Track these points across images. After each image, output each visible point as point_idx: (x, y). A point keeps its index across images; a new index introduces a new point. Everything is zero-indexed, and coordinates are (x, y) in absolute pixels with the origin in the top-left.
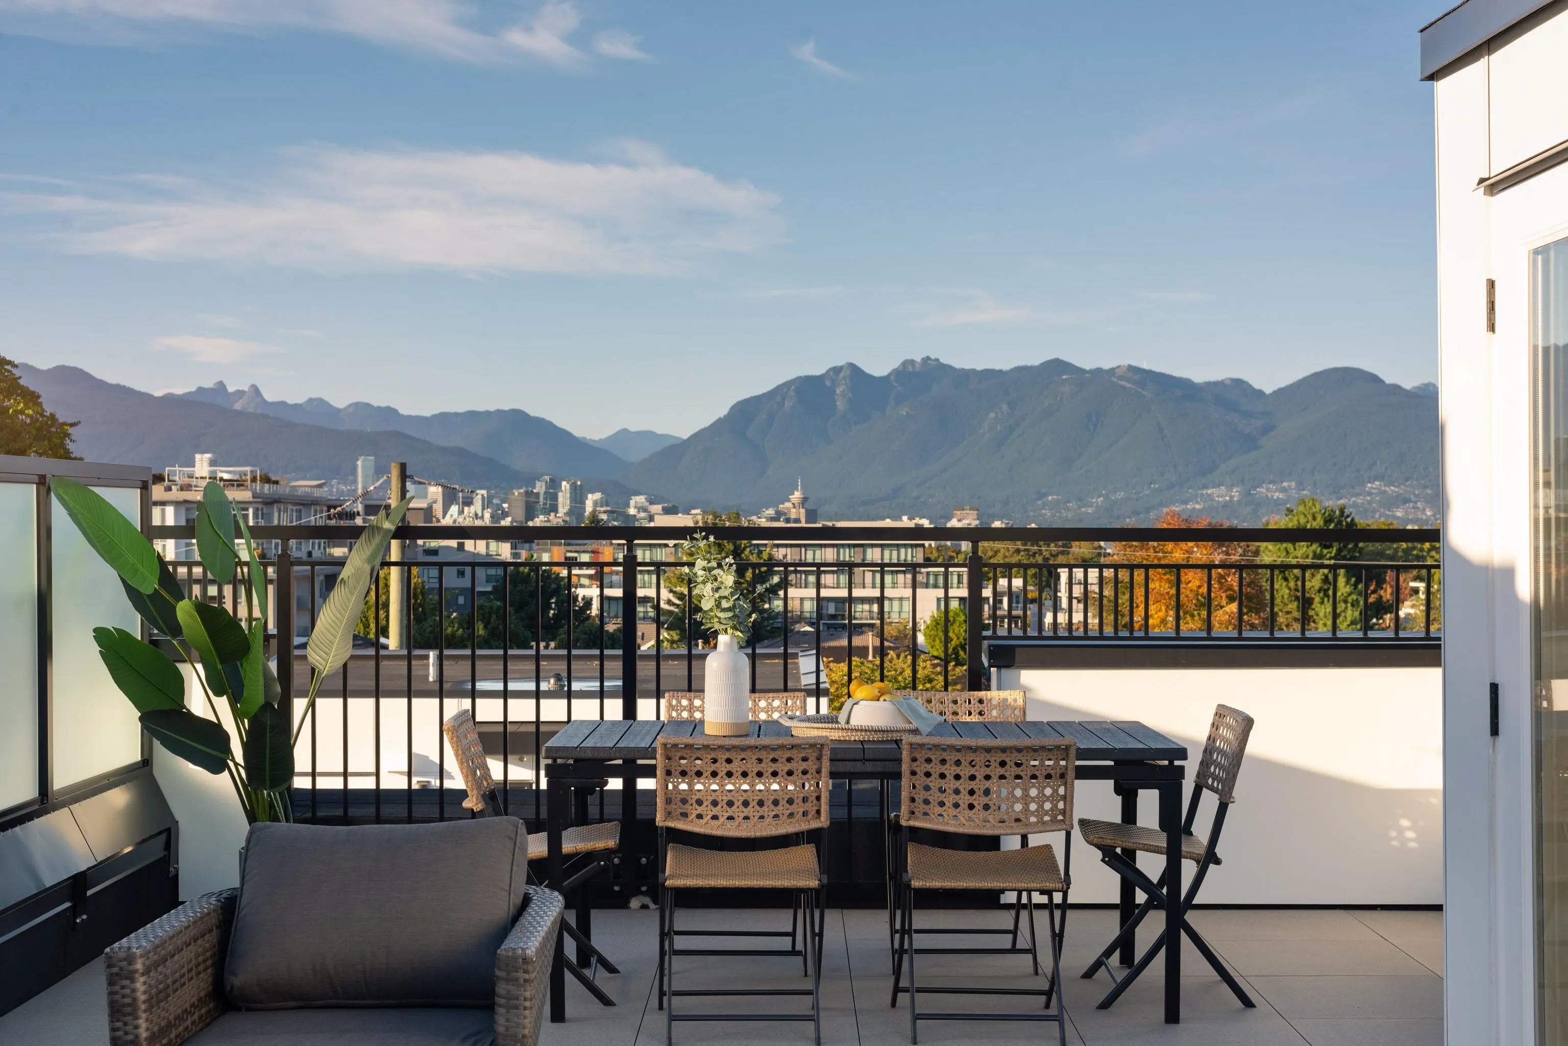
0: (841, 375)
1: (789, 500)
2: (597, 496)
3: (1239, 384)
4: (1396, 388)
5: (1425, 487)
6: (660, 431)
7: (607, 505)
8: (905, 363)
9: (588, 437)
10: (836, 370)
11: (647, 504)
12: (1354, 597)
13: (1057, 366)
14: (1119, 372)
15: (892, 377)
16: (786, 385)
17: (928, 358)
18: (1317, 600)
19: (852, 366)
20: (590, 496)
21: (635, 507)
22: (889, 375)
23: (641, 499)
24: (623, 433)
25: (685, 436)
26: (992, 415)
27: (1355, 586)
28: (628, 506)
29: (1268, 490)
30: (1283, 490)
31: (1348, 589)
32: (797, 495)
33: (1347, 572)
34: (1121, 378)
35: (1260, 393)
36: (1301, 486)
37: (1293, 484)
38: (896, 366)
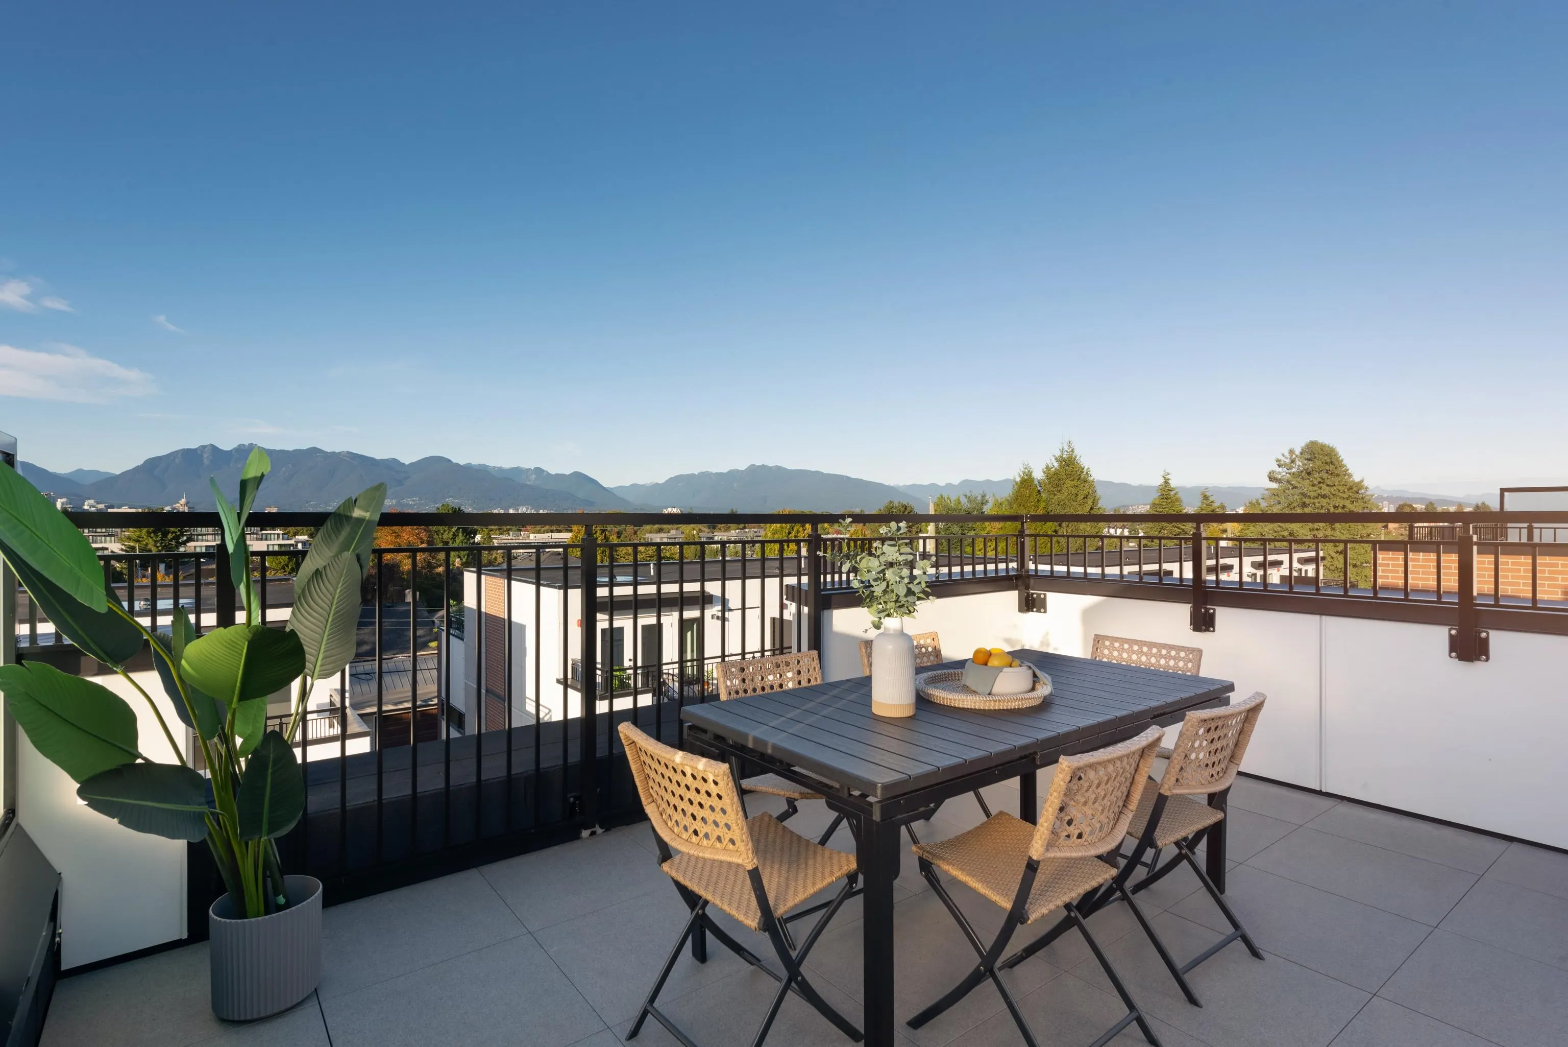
0: (206, 449)
1: (179, 503)
2: (64, 500)
3: (395, 460)
4: (457, 464)
5: (469, 500)
6: (102, 470)
7: (70, 504)
8: (239, 445)
9: (57, 472)
10: (204, 447)
11: (95, 504)
12: (466, 541)
13: (314, 451)
14: (342, 454)
15: (233, 451)
16: (176, 452)
17: (252, 444)
18: (451, 542)
19: (212, 446)
20: (59, 500)
21: (88, 505)
22: (232, 450)
23: (92, 502)
24: (80, 471)
25: (118, 472)
26: (284, 469)
27: (466, 536)
28: (84, 505)
29: (407, 501)
30: (413, 501)
31: (463, 538)
32: (183, 501)
33: (463, 530)
34: (343, 456)
35: (404, 464)
36: (420, 499)
37: (417, 499)
38: (235, 446)
